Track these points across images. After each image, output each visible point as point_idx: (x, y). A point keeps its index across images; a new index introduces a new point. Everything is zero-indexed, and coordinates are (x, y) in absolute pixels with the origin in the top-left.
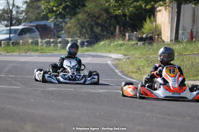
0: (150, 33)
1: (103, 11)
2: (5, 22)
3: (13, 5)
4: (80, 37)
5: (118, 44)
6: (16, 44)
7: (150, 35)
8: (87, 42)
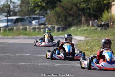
0: (107, 21)
1: (73, 5)
2: (5, 14)
3: (11, 2)
4: (56, 24)
5: (83, 29)
6: (11, 30)
7: (107, 22)
8: (62, 28)
